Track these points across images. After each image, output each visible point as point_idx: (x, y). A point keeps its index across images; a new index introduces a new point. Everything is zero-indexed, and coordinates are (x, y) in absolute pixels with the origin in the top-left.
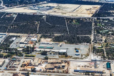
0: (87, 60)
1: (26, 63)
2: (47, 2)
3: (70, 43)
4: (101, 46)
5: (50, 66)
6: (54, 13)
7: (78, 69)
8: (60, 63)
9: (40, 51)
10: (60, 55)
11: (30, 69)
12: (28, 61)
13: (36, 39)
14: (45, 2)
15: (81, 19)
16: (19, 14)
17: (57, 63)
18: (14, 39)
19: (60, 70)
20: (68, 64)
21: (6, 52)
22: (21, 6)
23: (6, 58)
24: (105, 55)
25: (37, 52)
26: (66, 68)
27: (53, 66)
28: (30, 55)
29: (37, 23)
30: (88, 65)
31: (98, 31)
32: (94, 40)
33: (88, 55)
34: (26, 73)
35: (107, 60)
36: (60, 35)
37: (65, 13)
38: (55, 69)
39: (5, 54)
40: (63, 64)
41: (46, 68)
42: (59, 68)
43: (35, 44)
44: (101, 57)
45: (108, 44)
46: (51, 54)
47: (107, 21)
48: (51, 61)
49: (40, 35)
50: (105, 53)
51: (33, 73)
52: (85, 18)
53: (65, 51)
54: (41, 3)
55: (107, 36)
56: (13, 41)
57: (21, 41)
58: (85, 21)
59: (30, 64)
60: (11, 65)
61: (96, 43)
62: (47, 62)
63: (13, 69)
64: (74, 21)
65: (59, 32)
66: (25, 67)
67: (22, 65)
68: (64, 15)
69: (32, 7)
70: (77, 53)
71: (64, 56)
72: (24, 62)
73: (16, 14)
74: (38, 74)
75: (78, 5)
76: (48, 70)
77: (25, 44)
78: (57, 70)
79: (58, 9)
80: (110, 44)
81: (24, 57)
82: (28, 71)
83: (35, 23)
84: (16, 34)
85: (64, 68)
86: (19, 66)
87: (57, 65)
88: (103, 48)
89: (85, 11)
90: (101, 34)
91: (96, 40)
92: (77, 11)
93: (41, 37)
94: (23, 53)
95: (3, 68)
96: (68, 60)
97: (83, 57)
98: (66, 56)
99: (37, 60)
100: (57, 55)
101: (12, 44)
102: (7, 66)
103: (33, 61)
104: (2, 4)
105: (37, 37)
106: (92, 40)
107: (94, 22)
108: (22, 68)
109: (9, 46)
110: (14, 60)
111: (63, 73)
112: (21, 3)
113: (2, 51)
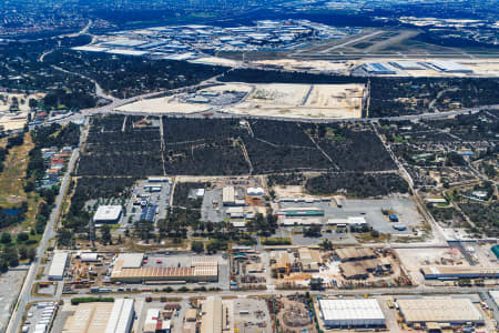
0: (435, 242)
1: (280, 264)
2: (218, 79)
3: (359, 197)
4: (443, 200)
5: (351, 270)
6: (257, 110)
7: (435, 270)
8: (372, 257)
9: (296, 224)
10: (357, 234)
11: (305, 283)
12: (283, 257)
13: (259, 190)
14: (213, 80)
15: (342, 125)
16: (164, 117)
17: (365, 258)
18: (201, 192)
19: (388, 279)
20: (394, 257)
21: (203, 235)
22: (155, 94)
23: (215, 253)
24: (473, 225)
25: (289, 229)
26: (397, 274)
27: (359, 267)
28: (273, 237)
29: (235, 142)
30: (448, 257)
31: (406, 155)
32: (416, 183)
33: (428, 229)
34: (302, 296)
35: (485, 238)
36: (316, 174)
37: (287, 111)
38: (371, 275)
39: (206, 241)
40: (385, 261)
41: (347, 274)
42: (379, 272)
43: (268, 205)
44: (467, 232)
46: (329, 231)
47: (409, 128)
48: (344, 253)
49: (263, 178)
50: (468, 219)
51: (317, 292)
52: (350, 123)
53: (361, 220)
54: (203, 83)
55: (438, 170)
56: (200, 199)
57: (225, 199)
58: (354, 130)
59: (296, 268)
60: (241, 274)
61: (424, 190)
62: (336, 257)
63: (257, 285)
64: (330, 133)
65: (310, 165)
67: (274, 271)
68: (287, 115)
69: (185, 95)
70: (396, 225)
71: (369, 234)
72: (273, 261)
73: (157, 118)
74: (337, 296)
75: (306, 87)
76: (354, 282)
77: (240, 205)
78: (379, 279)
79: (259, 98)
80: (461, 192)
81: (260, 246)
82: (299, 288)
83: (231, 142)
84: (195, 179)
85: (392, 273)
86: (267, 274)
87: (370, 264)
88: (451, 205)
89: (334, 102)
90: (421, 164)
91: (421, 184)
92: (313, 102)
93: (270, 184)
94: (254, 235)
95: (224, 283)
96: (387, 245)
97: (420, 234)
98: (375, 235)
99: (308, 254)
100: (349, 234)
101: (203, 209)
102: (233, 278)
103: (297, 255)
104: (99, 91)
105: (258, 183)
106: (411, 183)
107: (381, 132)
108: (280, 282)
109: (200, 216)
110: (242, 259)
111: (399, 286)
112: (151, 85)
113: (190, 230)
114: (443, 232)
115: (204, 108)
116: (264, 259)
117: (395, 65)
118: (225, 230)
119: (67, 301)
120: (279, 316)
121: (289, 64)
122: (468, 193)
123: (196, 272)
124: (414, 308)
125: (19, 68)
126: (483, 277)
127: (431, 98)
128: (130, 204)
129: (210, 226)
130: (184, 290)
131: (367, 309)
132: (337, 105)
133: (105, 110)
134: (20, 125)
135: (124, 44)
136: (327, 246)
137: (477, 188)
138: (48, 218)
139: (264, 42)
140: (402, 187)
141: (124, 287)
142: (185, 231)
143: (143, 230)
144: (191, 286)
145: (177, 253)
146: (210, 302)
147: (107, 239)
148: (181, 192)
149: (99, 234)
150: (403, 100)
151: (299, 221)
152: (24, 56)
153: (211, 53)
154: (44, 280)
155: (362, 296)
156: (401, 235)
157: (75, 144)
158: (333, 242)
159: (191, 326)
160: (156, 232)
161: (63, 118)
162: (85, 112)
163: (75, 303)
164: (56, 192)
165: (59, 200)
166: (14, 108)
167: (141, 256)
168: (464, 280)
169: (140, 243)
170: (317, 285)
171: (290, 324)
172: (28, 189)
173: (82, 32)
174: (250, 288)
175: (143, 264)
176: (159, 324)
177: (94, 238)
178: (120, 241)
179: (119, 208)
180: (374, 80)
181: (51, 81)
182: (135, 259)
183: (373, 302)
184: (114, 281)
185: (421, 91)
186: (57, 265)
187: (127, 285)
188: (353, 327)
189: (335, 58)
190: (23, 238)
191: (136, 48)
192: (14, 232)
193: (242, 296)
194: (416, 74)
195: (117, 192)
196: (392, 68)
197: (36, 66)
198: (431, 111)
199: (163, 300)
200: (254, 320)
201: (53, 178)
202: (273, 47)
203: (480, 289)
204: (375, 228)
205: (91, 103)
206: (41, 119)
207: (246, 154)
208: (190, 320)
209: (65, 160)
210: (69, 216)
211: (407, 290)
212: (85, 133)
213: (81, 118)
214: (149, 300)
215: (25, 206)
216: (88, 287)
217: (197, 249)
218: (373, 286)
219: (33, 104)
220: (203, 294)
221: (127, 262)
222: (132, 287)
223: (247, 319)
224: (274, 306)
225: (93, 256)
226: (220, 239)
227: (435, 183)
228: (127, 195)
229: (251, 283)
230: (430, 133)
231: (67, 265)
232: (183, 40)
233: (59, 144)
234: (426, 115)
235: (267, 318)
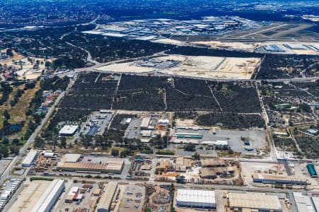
0: (270, 159)
1: (162, 166)
2: (165, 53)
3: (229, 128)
4: (286, 134)
5: (206, 172)
6: (184, 72)
7: (261, 177)
8: (223, 166)
9: (181, 143)
10: (219, 151)
11: (174, 179)
12: (165, 162)
13: (167, 121)
14: (163, 53)
15: (235, 83)
16: (123, 75)
17: (219, 166)
18: (129, 120)
19: (229, 180)
20: (238, 167)
21: (122, 146)
22: (123, 60)
23: (125, 157)
24: (300, 150)
25: (177, 145)
26: (236, 177)
27: (212, 171)
28: (165, 150)
29: (160, 91)
30: (275, 169)
31: (271, 104)
32: (270, 122)
33: (268, 151)
34: (169, 186)
35: (305, 159)
36: (206, 113)
37: (203, 73)
38: (218, 176)
39: (121, 150)
40: (230, 168)
41: (202, 175)
42: (225, 175)
43: (169, 130)
44: (294, 154)
45: (296, 129)
46: (202, 148)
47: (280, 87)
48: (207, 162)
49: (171, 114)
50: (297, 146)
51: (180, 185)
52: (241, 82)
53: (225, 143)
54: (155, 55)
55: (290, 114)
56: (127, 124)
57: (142, 125)
58: (242, 87)
59: (171, 169)
60: (137, 170)
61: (275, 127)
62: (200, 164)
63: (143, 177)
64: (224, 88)
65: (204, 107)
66: (163, 174)
67: (157, 170)
68: (202, 76)
69: (142, 61)
70: (247, 147)
71: (227, 152)
72: (159, 164)
73: (119, 75)
74: (191, 188)
75: (222, 59)
76: (206, 180)
77: (151, 129)
78: (222, 179)
79: (189, 65)
80: (301, 129)
81: (154, 155)
82: (170, 181)
83: (158, 91)
84: (129, 112)
85: (233, 176)
86: (152, 172)
87: (220, 170)
88: (290, 137)
89: (237, 69)
90: (278, 110)
91: (274, 122)
92: (222, 69)
93: (174, 118)
94: (153, 148)
95: (124, 175)
96: (236, 159)
97: (261, 154)
98: (231, 153)
99: (181, 161)
100: (214, 151)
101: (127, 131)
102: (130, 173)
103: (175, 162)
104: (89, 58)
105: (167, 117)
106: (267, 121)
107: (259, 88)
108: (159, 176)
109: (123, 135)
110: (140, 161)
111: (235, 185)
112: (122, 55)
113: (114, 143)
114: (277, 154)
115: (150, 70)
116: (156, 161)
117: (287, 46)
118: (136, 144)
119: (28, 179)
120: (151, 197)
121: (215, 44)
122: (305, 130)
123: (108, 168)
124: (237, 199)
125: (46, 43)
126: (293, 183)
127: (302, 68)
128: (84, 125)
129: (126, 140)
130: (98, 177)
131: (206, 197)
133: (89, 70)
134: (35, 77)
135: (114, 30)
136: (197, 157)
137: (311, 128)
138: (33, 131)
139: (204, 30)
140: (260, 123)
141: (63, 173)
142: (111, 143)
143: (86, 141)
144: (103, 175)
145: (102, 156)
146: (110, 186)
147: (63, 145)
148: (117, 120)
149: (59, 142)
150: (283, 69)
151: (184, 141)
152: (52, 36)
153: (168, 36)
154: (20, 166)
155: (207, 189)
156: (248, 153)
157: (64, 89)
158: (201, 155)
159: (95, 198)
160: (94, 142)
161: (61, 74)
162: (77, 70)
163: (31, 180)
164: (43, 116)
165: (43, 121)
166: (36, 67)
167: (78, 156)
168: (279, 184)
169: (83, 148)
170: (181, 181)
171: (155, 202)
172: (28, 114)
173: (92, 22)
174: (139, 179)
175: (79, 161)
176: (76, 196)
177: (56, 144)
178: (71, 146)
179: (77, 127)
180: (269, 56)
181: (63, 51)
182: (75, 157)
183: (212, 193)
184: (58, 170)
185: (298, 63)
186: (28, 160)
187: (65, 173)
188: (194, 207)
189: (247, 41)
190: (16, 141)
191: (121, 32)
192: (11, 138)
193: (132, 183)
194: (299, 53)
195: (78, 117)
196: (285, 48)
197: (57, 42)
198: (301, 77)
199: (84, 182)
200: (134, 197)
201: (45, 108)
202: (210, 33)
203: (288, 191)
204: (232, 148)
205: (81, 65)
206: (50, 74)
207: (165, 99)
208: (96, 195)
209: (55, 98)
210: (46, 131)
211: (238, 187)
212: (72, 82)
213: (72, 74)
214: (75, 182)
215: (23, 123)
216: (41, 171)
217: (115, 154)
218: (218, 183)
219: (47, 64)
220: (108, 180)
221: (70, 159)
222: (68, 173)
223: (130, 197)
224: (150, 190)
225: (52, 154)
226: (132, 149)
227: (284, 123)
228: (84, 120)
229: (141, 176)
230: (294, 91)
231: (35, 158)
232: (152, 28)
233: (54, 88)
234: (296, 79)
235: (143, 198)
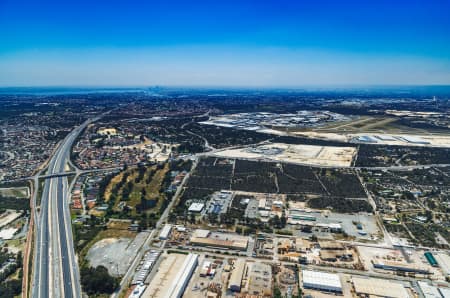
0: (385, 245)
1: (283, 246)
2: (270, 141)
3: (339, 212)
4: (395, 220)
5: (326, 255)
6: (288, 159)
7: (381, 262)
8: (341, 249)
9: (297, 224)
10: (334, 234)
11: (296, 259)
12: (286, 242)
13: (281, 203)
14: (267, 141)
15: (337, 170)
16: (237, 159)
17: (336, 249)
18: (247, 201)
19: (349, 264)
20: (356, 251)
21: (244, 225)
22: (235, 147)
23: (248, 235)
24: (413, 237)
25: (293, 226)
26: (356, 261)
27: (332, 254)
28: (283, 230)
29: (272, 175)
30: (393, 256)
31: (375, 190)
32: (378, 207)
33: (381, 236)
34: (293, 266)
35: (420, 246)
36: (315, 196)
37: (306, 160)
38: (338, 259)
39: (244, 228)
40: (348, 252)
41: (323, 257)
42: (344, 258)
43: (284, 211)
44: (409, 241)
45: (404, 215)
46: (317, 230)
47: (380, 175)
48: (325, 244)
49: (284, 196)
50: (410, 233)
51: (303, 265)
52: (342, 169)
53: (338, 226)
54: (262, 143)
55: (395, 201)
56: (246, 204)
58: (344, 173)
59: (292, 249)
60: (260, 248)
61: (383, 212)
62: (318, 246)
63: (268, 256)
64: (328, 174)
65: (312, 191)
66: (286, 254)
67: (279, 249)
68: (305, 162)
69: (251, 148)
71: (341, 235)
72: (279, 244)
73: (233, 160)
74: (315, 269)
75: (320, 147)
76: (327, 262)
77: (268, 210)
78: (343, 262)
79: (292, 152)
80: (409, 216)
81: (274, 234)
82: (292, 261)
83: (270, 175)
84: (246, 193)
85: (352, 260)
86: (275, 251)
87: (339, 253)
88: (400, 223)
89: (336, 157)
90: (383, 196)
91: (381, 208)
92: (322, 156)
93: (287, 200)
94: (272, 228)
95: (250, 253)
96: (352, 243)
97: (375, 239)
98: (346, 236)
99: (301, 242)
100: (329, 234)
101: (247, 211)
102: (255, 250)
103: (294, 242)
104: (207, 144)
105: (280, 199)
106: (375, 207)
107: (361, 175)
108: (282, 256)
109: (244, 213)
110: (262, 240)
111: (356, 269)
112: (234, 143)
113: (237, 221)
114: (391, 240)
115: (260, 156)
116: (276, 242)
117: (378, 138)
118: (256, 223)
119: (166, 251)
120: (277, 276)
121: (312, 135)
122: (413, 217)
123: (234, 245)
124: (363, 284)
125: (171, 132)
126: (415, 271)
127: (397, 158)
128: (208, 204)
129: (248, 219)
130: (227, 254)
131: (332, 280)
132: (336, 158)
133: (208, 154)
134: (164, 159)
135: (224, 121)
136: (314, 239)
137: (420, 214)
138: (166, 207)
139: (300, 122)
140: (368, 209)
141: (196, 248)
142: (234, 221)
143: (212, 218)
144: (230, 252)
145: (227, 232)
146: (239, 262)
147: (193, 221)
148: (237, 200)
149: (189, 218)
150: (379, 158)
151: (300, 222)
152: (175, 126)
153: (269, 127)
154: (157, 239)
155: (330, 271)
156: (363, 238)
157: (188, 170)
158: (318, 237)
159: (226, 274)
160: (219, 220)
161: (185, 157)
162: (197, 154)
163: (169, 252)
164: (173, 194)
165: (174, 198)
166: (164, 151)
167: (208, 232)
168: (401, 272)
169: (210, 225)
170: (303, 261)
171: (282, 282)
172: (161, 191)
173: (206, 115)
174: (263, 258)
175: (208, 236)
176: (209, 270)
177: (187, 220)
178: (199, 222)
179: (202, 205)
180: (362, 146)
181: (185, 138)
182: (205, 233)
183: (336, 277)
184: (191, 244)
185: (391, 153)
186: (164, 233)
187: (197, 246)
188: (321, 290)
189: (340, 132)
190: (152, 215)
191: (231, 123)
192: (149, 212)
193: (258, 261)
194: (391, 143)
195: (203, 196)
196: (376, 139)
197: (179, 131)
198: (397, 165)
199: (214, 257)
200: (261, 276)
201: (175, 187)
202: (305, 125)
203: (412, 279)
204: (346, 232)
205: (201, 150)
206: (175, 157)
207: (276, 182)
208: (227, 271)
209: (182, 178)
210: (176, 207)
211: (361, 272)
212: (195, 165)
213: (194, 158)
214: (207, 256)
215: (157, 199)
216: (177, 245)
217: (239, 232)
218: (339, 267)
219: (173, 149)
220: (236, 257)
221: (200, 234)
222: (200, 248)
223: (258, 275)
224: (275, 269)
225: (184, 229)
226: (253, 227)
227: (391, 209)
228: (209, 199)
229: (264, 255)
230: (394, 178)
231: (170, 232)
232: (255, 120)
233: (180, 170)
234: (393, 167)
235: (270, 277)
